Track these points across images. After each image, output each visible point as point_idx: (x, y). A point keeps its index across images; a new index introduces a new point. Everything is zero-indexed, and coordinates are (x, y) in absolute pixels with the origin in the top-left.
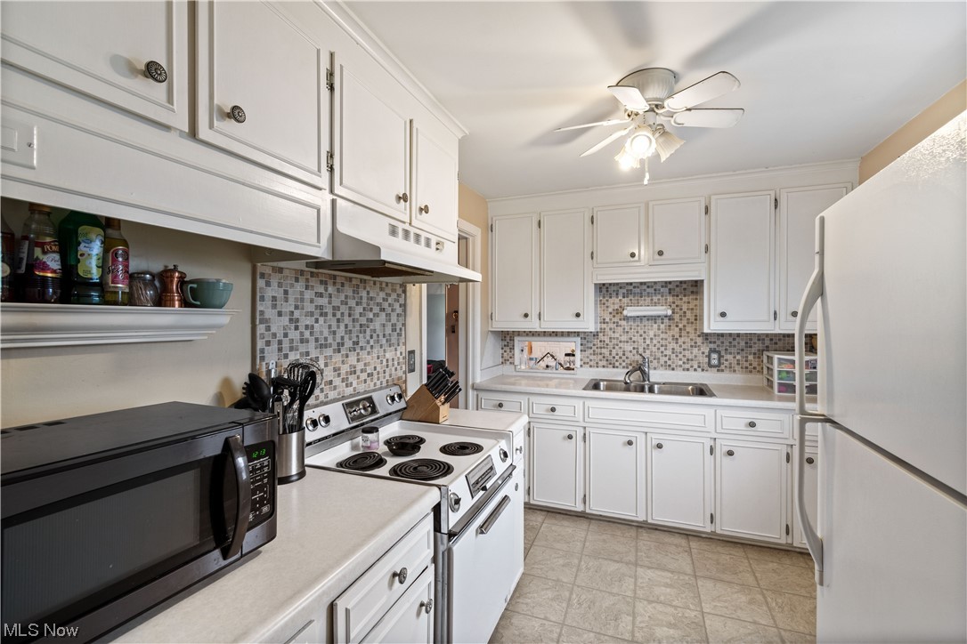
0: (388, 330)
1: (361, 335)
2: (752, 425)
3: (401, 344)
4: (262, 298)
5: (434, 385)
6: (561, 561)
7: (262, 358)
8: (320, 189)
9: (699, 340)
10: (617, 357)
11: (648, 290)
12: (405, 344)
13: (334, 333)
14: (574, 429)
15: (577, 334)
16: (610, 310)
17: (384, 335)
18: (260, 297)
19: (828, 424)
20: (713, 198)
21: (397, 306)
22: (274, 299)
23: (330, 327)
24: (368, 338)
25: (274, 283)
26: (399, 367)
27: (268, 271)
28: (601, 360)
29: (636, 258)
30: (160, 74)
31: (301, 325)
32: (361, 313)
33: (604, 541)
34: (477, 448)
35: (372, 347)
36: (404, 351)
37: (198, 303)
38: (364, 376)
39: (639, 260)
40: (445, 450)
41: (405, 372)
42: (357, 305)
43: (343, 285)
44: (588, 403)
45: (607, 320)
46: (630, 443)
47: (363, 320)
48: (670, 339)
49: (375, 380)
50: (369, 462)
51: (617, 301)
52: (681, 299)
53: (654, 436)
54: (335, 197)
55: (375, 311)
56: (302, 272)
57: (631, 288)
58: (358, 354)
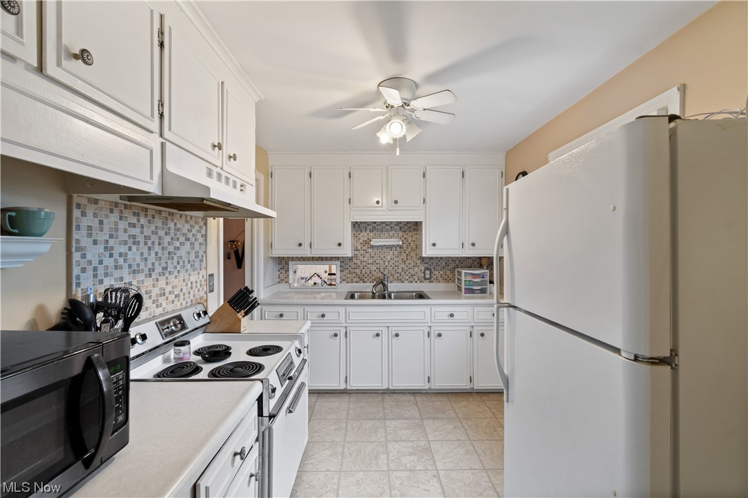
0: (192, 257)
1: (169, 262)
2: (452, 315)
3: (203, 269)
4: (78, 228)
5: (236, 302)
6: (333, 427)
7: (78, 285)
8: (152, 132)
9: (419, 262)
10: (366, 275)
11: (387, 227)
12: (206, 268)
13: (146, 259)
14: (339, 329)
15: (338, 258)
16: (361, 241)
17: (189, 261)
18: (76, 226)
19: (511, 308)
20: (428, 167)
21: (199, 236)
22: (90, 228)
23: (142, 254)
24: (176, 264)
25: (90, 213)
26: (201, 288)
27: (84, 201)
28: (354, 277)
29: (380, 204)
30: (13, 7)
31: (116, 253)
32: (169, 242)
33: (361, 407)
34: (278, 349)
35: (179, 271)
36: (205, 275)
37: (16, 231)
38: (172, 297)
39: (382, 207)
40: (251, 352)
41: (206, 293)
42: (166, 234)
43: (153, 217)
44: (349, 309)
45: (359, 248)
46: (378, 335)
47: (171, 249)
48: (401, 262)
49: (181, 301)
50: (187, 370)
51: (366, 234)
52: (407, 234)
53: (393, 329)
54: (164, 141)
55: (181, 241)
56: (116, 204)
57: (375, 225)
58: (167, 278)
